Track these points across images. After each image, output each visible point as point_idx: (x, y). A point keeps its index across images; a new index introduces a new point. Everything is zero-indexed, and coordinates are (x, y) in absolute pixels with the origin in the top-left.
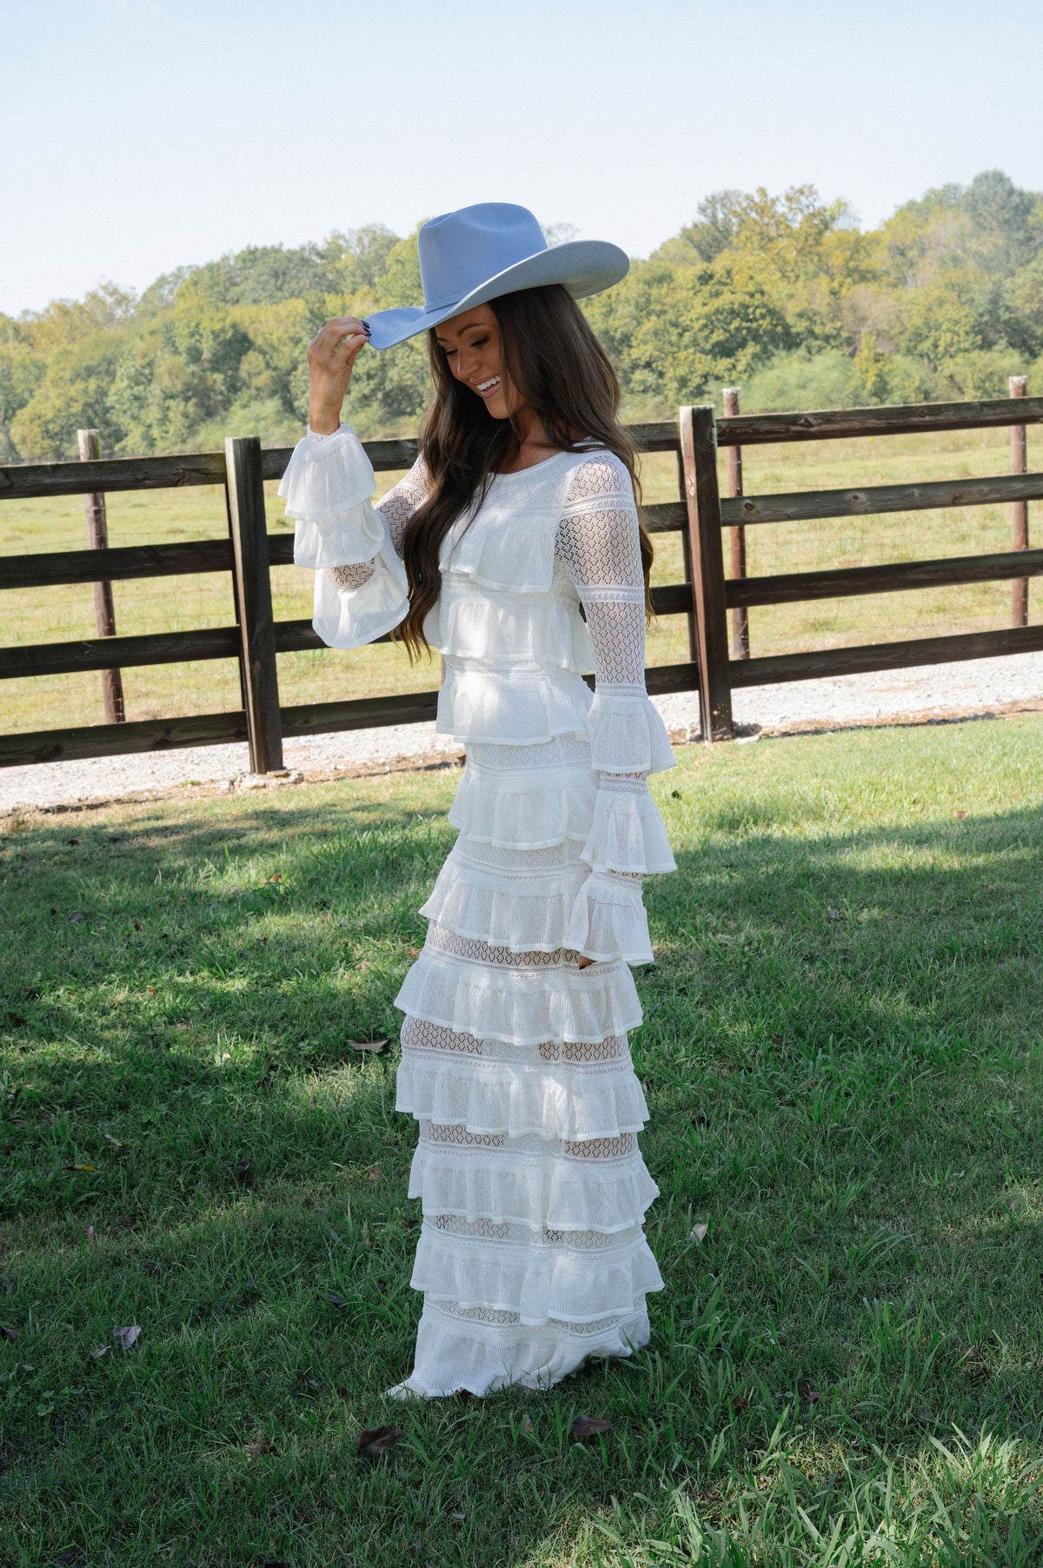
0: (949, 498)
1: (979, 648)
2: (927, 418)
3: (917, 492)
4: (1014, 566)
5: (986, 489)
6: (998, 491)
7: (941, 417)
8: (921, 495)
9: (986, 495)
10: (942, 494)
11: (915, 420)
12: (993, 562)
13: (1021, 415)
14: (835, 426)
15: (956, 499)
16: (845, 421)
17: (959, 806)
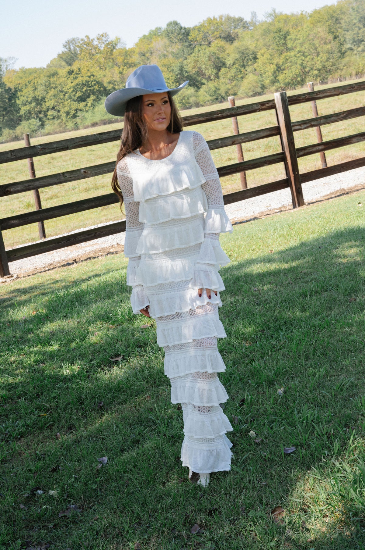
0: (231, 142)
1: (249, 195)
2: (220, 115)
3: (220, 142)
4: (256, 164)
5: (243, 137)
6: (247, 138)
7: (224, 114)
8: (221, 142)
9: (243, 140)
10: (228, 141)
11: (215, 116)
12: (249, 163)
13: (251, 110)
14: (189, 122)
15: (233, 142)
16: (192, 119)
17: (270, 249)
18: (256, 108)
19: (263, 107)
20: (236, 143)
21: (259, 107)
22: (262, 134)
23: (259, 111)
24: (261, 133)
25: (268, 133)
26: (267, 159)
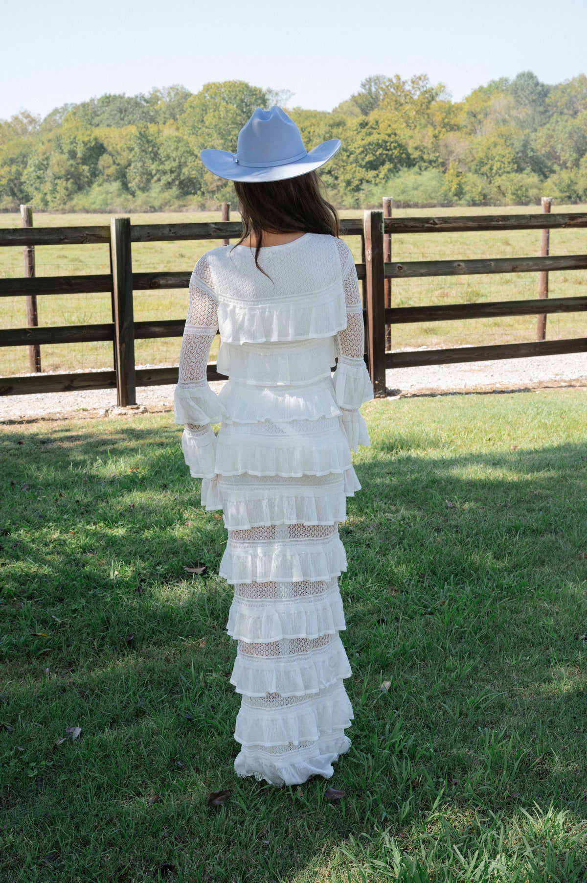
0: (510, 268)
1: (523, 351)
2: (500, 223)
3: (493, 264)
4: (544, 307)
5: (531, 263)
6: (537, 265)
7: (508, 223)
8: (495, 265)
9: (531, 267)
10: (506, 265)
11: (494, 223)
12: (534, 304)
13: (552, 223)
14: (450, 225)
15: (514, 268)
16: (455, 222)
17: (514, 443)
18: (562, 221)
19: (572, 222)
20: (518, 270)
21: (567, 220)
22: (563, 263)
23: (565, 227)
24: (562, 261)
25: (573, 263)
26: (564, 303)
